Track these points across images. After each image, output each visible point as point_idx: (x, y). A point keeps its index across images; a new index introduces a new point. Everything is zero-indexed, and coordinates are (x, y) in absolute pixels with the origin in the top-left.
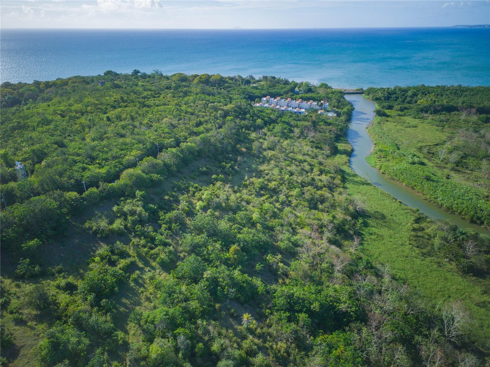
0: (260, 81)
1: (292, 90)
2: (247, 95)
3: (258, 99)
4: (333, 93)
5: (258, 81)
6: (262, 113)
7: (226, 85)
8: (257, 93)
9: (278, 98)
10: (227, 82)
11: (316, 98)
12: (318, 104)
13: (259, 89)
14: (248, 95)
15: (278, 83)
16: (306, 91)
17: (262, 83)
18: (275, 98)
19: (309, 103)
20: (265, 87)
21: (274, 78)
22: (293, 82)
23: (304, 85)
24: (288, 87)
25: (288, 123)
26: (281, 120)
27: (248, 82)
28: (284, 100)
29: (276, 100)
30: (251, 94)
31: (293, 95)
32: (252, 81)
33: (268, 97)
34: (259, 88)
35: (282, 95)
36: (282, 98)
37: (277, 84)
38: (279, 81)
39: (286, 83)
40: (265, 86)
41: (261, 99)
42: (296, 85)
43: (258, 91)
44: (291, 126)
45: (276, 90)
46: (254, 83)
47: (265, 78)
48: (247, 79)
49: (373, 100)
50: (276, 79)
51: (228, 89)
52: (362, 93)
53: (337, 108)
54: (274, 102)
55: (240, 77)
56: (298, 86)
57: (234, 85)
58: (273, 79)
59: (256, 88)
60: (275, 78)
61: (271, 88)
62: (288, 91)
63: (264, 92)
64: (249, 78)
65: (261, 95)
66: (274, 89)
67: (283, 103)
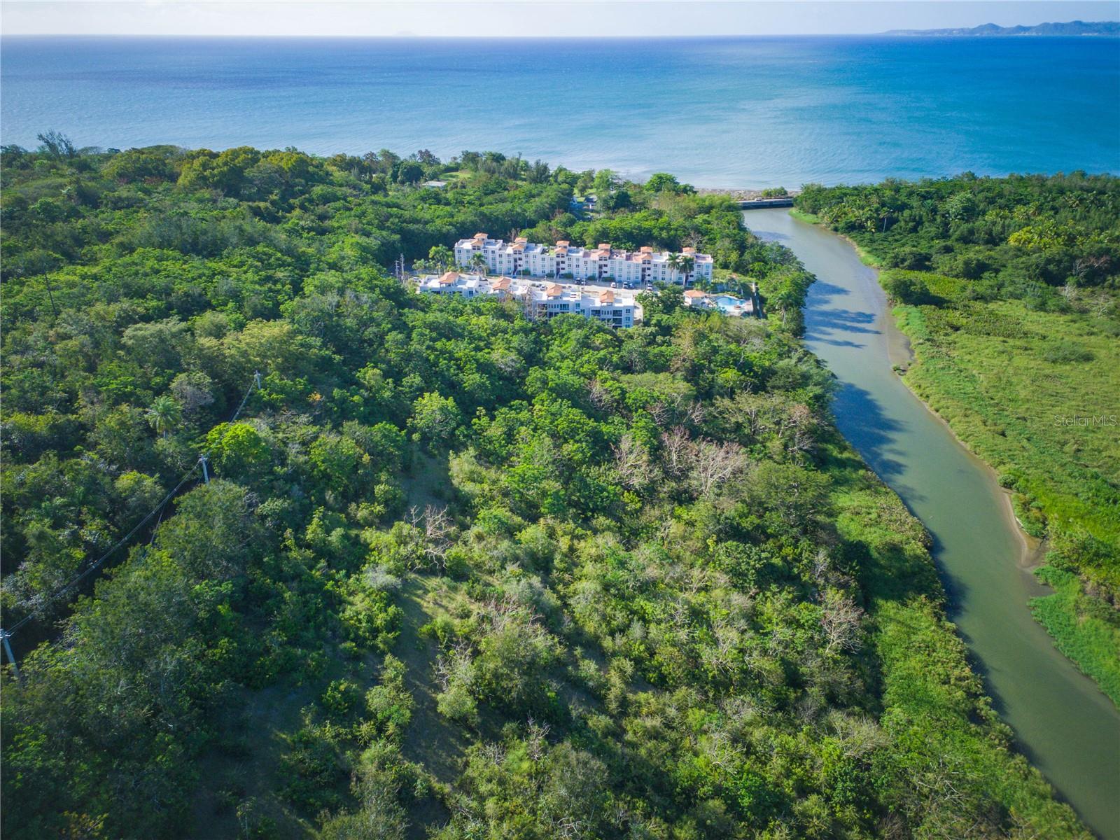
0: (456, 168)
1: (564, 203)
2: (394, 232)
3: (441, 248)
4: (708, 210)
5: (449, 169)
6: (450, 345)
7: (318, 190)
8: (437, 218)
9: (521, 240)
10: (325, 179)
11: (656, 232)
12: (674, 264)
13: (448, 204)
14: (400, 231)
15: (515, 176)
16: (612, 203)
17: (463, 175)
18: (507, 240)
19: (639, 258)
20: (472, 194)
21: (499, 158)
22: (561, 170)
23: (597, 181)
24: (550, 193)
25: (577, 397)
26: (545, 382)
27: (413, 174)
28: (540, 247)
29: (510, 250)
30: (410, 226)
31: (571, 223)
32: (428, 170)
33: (479, 236)
34: (450, 195)
35: (532, 224)
36: (533, 240)
37: (511, 182)
38: (515, 171)
39: (541, 175)
40: (470, 190)
41: (451, 248)
42: (573, 180)
43: (442, 210)
44: (597, 412)
45: (508, 206)
46: (434, 177)
47: (471, 158)
48: (412, 162)
49: (836, 229)
50: (506, 163)
51: (320, 209)
52: (789, 205)
53: (736, 271)
54: (504, 259)
55: (387, 155)
56: (580, 184)
57: (349, 191)
58: (494, 164)
59: (436, 198)
60: (503, 159)
61: (490, 198)
62: (553, 207)
63: (465, 215)
64: (418, 159)
65: (453, 230)
66: (503, 200)
67: (538, 260)
